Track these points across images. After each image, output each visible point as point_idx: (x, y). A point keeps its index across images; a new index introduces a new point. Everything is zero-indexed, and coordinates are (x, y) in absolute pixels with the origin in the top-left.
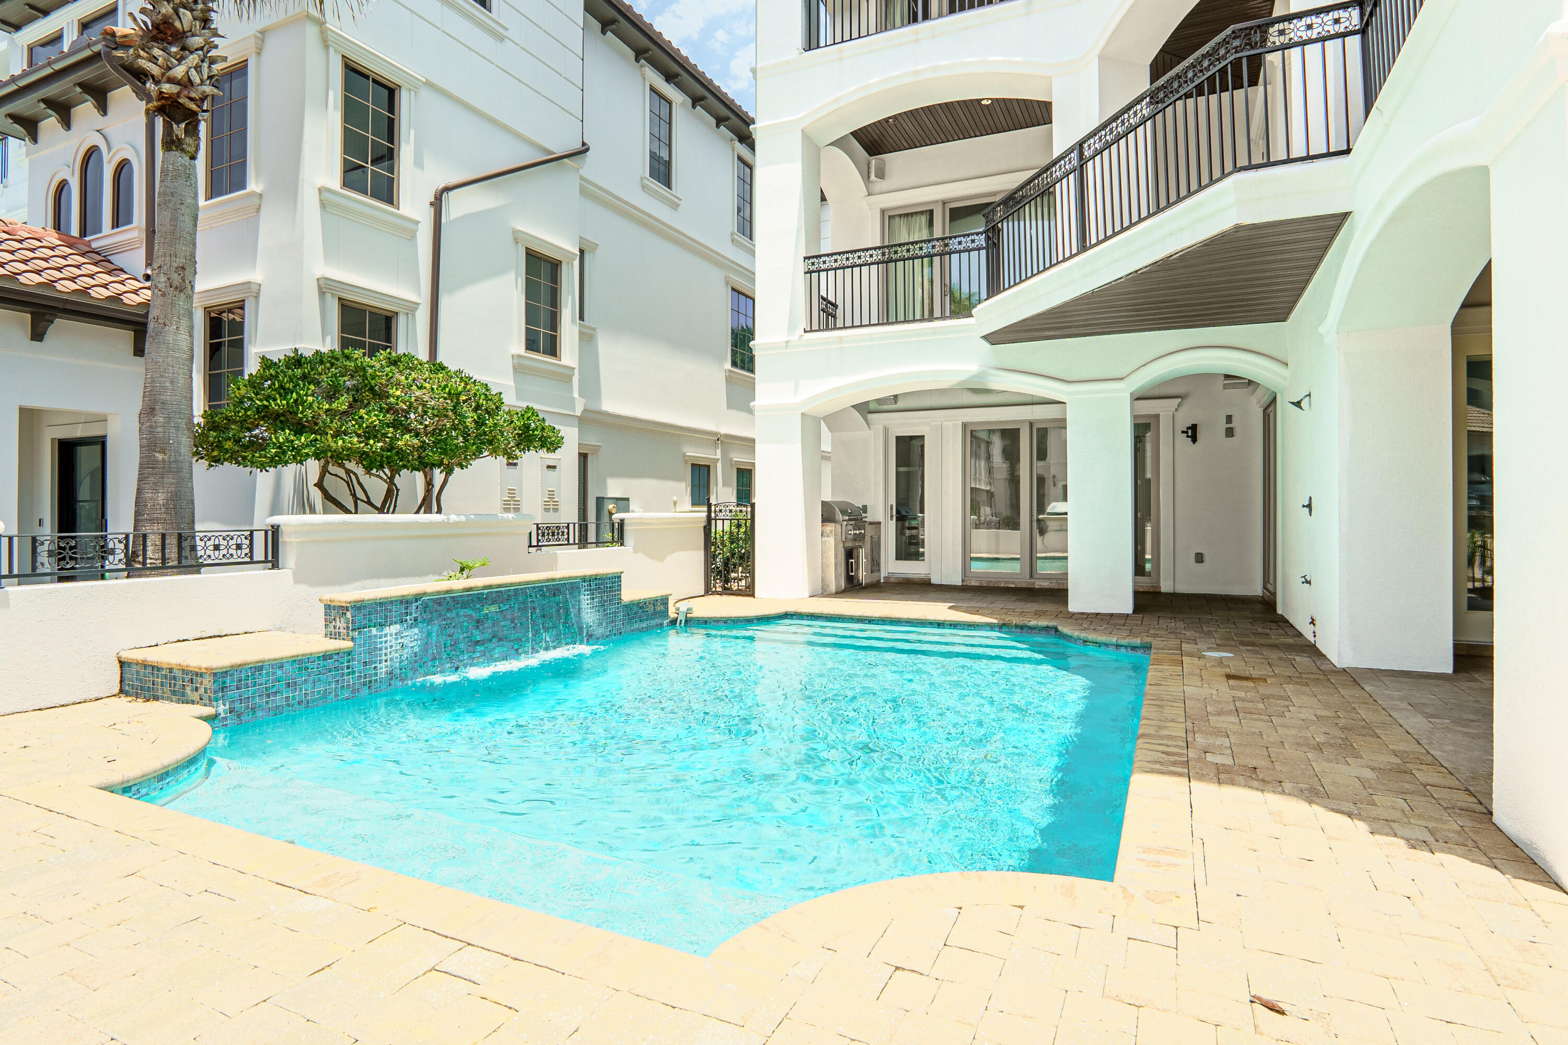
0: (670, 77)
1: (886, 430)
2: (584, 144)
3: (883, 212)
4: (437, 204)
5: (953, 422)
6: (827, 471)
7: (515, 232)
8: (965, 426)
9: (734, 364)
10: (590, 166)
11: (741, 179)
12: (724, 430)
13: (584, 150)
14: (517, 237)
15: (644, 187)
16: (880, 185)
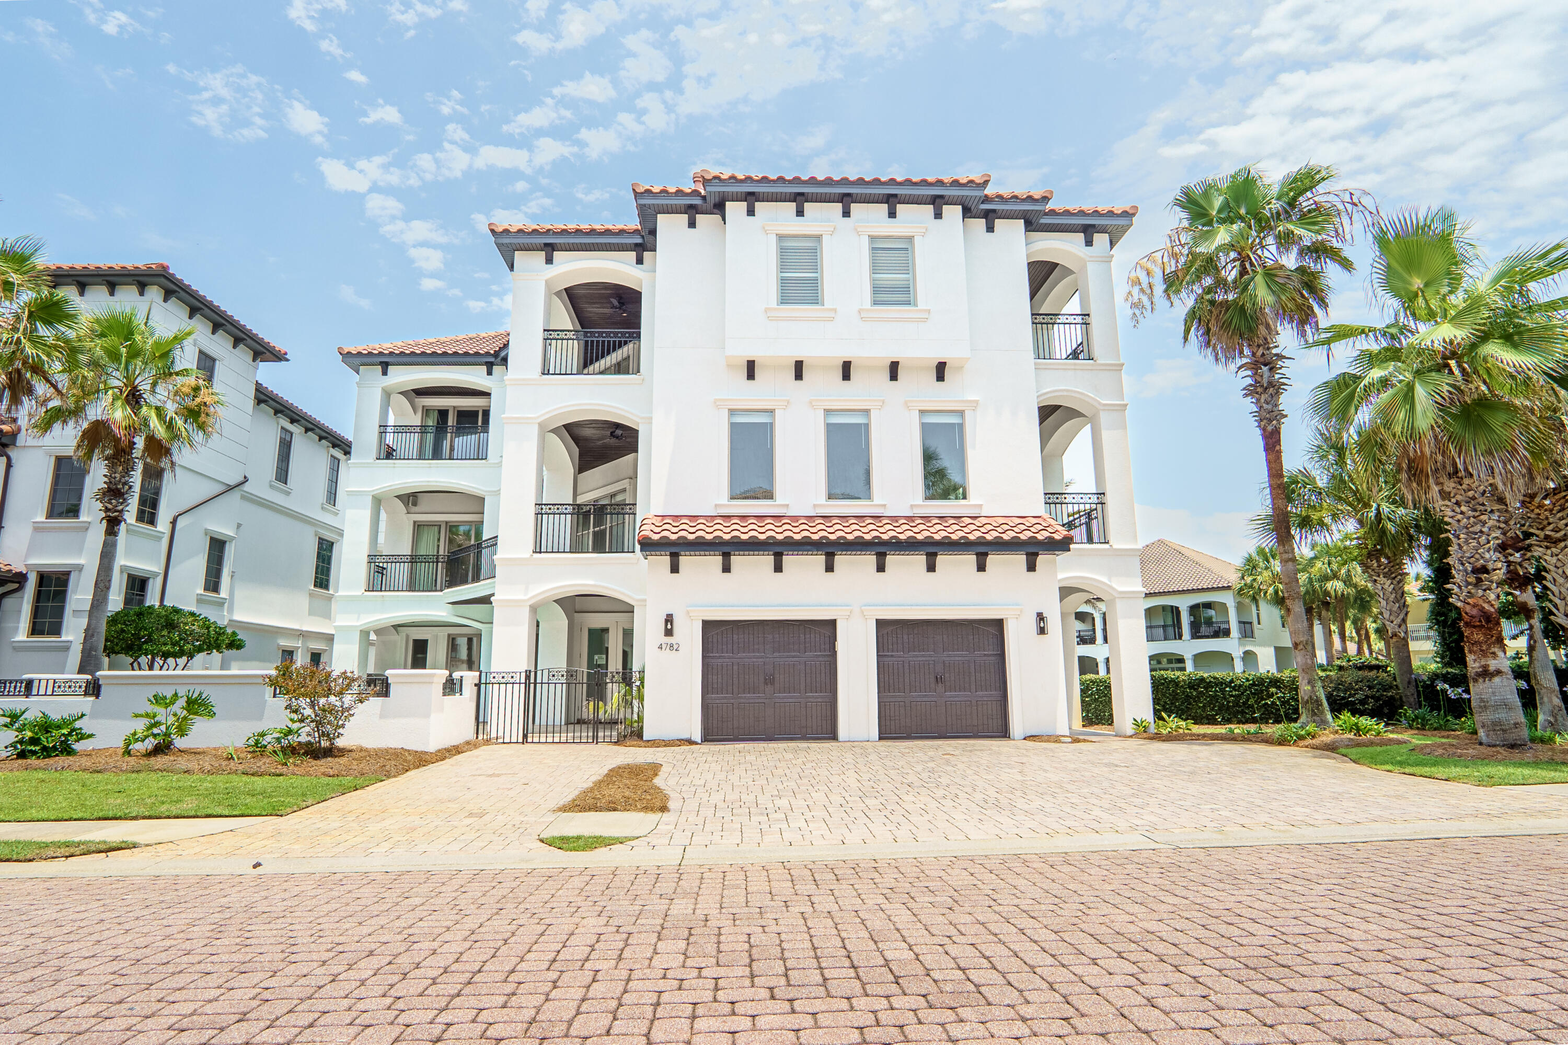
0: (293, 421)
1: (407, 636)
2: (245, 477)
3: (415, 522)
4: (174, 522)
5: (443, 633)
6: (372, 652)
7: (206, 529)
8: (449, 635)
9: (315, 586)
10: (247, 487)
11: (332, 469)
12: (304, 629)
13: (246, 479)
14: (207, 532)
15: (271, 486)
16: (414, 509)
